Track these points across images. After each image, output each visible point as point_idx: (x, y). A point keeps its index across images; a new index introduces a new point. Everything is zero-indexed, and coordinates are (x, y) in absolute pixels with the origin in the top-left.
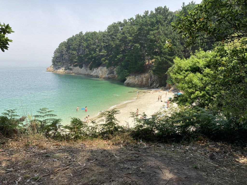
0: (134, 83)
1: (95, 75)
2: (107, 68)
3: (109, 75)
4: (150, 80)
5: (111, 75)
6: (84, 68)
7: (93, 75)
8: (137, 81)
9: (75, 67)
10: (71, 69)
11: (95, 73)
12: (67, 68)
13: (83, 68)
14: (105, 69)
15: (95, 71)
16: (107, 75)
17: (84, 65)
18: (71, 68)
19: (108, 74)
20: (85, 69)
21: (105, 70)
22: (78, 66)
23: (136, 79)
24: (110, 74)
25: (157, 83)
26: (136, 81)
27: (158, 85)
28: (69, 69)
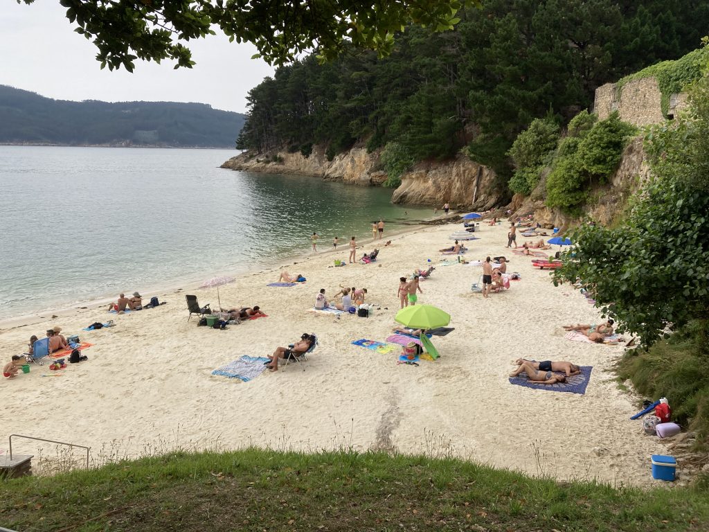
0: (423, 196)
1: (336, 175)
2: (369, 152)
3: (372, 174)
4: (475, 183)
5: (377, 173)
6: (315, 156)
7: (332, 175)
8: (432, 189)
9: (291, 155)
10: (281, 161)
11: (336, 169)
12: (270, 159)
13: (312, 156)
14: (363, 156)
15: (337, 162)
16: (368, 173)
17: (314, 147)
18: (280, 158)
19: (370, 170)
20: (317, 160)
21: (363, 159)
22: (298, 150)
23: (430, 182)
24: (375, 171)
25: (490, 194)
26: (428, 189)
27: (492, 200)
28: (275, 159)
